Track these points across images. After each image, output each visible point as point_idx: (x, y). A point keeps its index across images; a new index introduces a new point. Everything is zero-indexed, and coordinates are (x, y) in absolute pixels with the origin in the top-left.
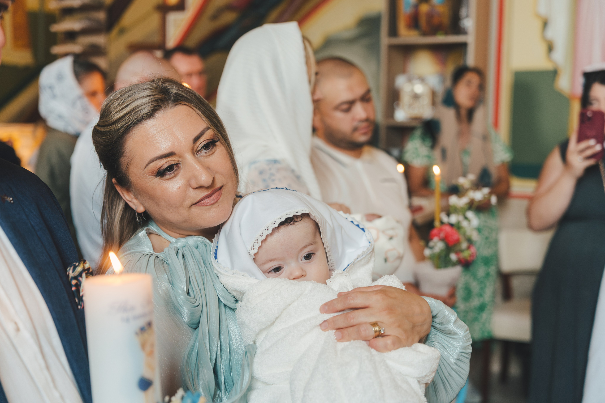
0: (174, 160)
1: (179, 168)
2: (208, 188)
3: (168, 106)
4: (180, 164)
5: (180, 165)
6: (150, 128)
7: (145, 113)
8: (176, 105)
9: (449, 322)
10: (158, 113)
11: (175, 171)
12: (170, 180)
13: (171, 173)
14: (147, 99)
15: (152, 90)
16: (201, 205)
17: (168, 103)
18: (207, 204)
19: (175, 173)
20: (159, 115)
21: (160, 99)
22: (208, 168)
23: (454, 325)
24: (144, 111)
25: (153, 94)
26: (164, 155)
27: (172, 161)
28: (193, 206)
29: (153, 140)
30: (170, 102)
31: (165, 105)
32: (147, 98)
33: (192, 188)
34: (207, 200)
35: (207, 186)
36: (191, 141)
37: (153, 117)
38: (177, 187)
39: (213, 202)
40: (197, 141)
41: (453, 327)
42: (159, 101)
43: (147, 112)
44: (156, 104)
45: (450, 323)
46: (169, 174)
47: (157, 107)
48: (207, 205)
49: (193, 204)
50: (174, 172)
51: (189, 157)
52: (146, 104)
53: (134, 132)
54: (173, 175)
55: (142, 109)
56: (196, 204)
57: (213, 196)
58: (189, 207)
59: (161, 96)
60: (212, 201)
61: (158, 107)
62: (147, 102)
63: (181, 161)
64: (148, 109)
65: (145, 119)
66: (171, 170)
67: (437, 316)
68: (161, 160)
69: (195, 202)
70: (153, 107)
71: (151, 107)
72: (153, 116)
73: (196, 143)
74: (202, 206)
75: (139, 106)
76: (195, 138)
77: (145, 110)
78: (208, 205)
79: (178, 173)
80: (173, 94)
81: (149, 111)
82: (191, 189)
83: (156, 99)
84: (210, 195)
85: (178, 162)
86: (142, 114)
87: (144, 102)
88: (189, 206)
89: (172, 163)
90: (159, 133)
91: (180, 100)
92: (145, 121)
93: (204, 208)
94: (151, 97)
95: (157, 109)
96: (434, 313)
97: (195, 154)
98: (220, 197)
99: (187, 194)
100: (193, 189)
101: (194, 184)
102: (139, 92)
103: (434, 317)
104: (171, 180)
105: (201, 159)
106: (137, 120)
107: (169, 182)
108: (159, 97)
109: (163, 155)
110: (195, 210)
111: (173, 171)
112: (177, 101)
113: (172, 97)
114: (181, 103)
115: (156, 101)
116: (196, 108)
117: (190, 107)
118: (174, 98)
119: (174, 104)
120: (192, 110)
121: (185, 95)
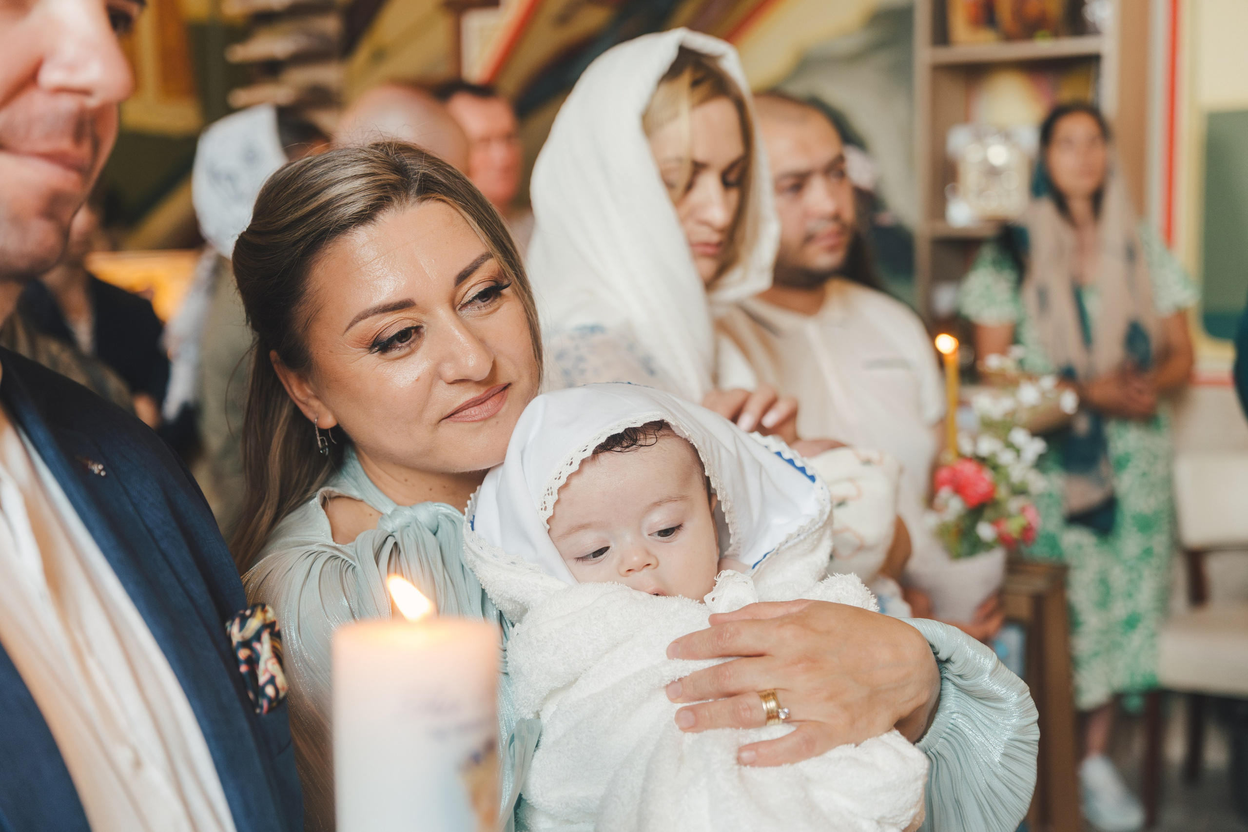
0: (410, 319)
1: (420, 337)
2: (479, 383)
3: (407, 200)
4: (422, 327)
5: (422, 330)
6: (364, 246)
7: (356, 211)
8: (423, 200)
9: (979, 672)
10: (385, 213)
11: (412, 342)
12: (398, 361)
13: (404, 344)
14: (363, 181)
15: (374, 164)
16: (459, 419)
17: (407, 195)
18: (474, 419)
19: (413, 346)
20: (387, 218)
21: (389, 184)
22: (481, 342)
25: (376, 171)
26: (391, 304)
27: (408, 321)
28: (444, 421)
30: (412, 192)
31: (400, 197)
32: (363, 179)
33: (444, 381)
34: (473, 411)
35: (477, 380)
36: (452, 281)
37: (372, 222)
38: (413, 377)
39: (485, 415)
40: (463, 282)
42: (386, 188)
43: (359, 210)
44: (382, 195)
45: (983, 676)
46: (399, 347)
47: (383, 199)
48: (473, 421)
49: (443, 416)
50: (410, 344)
51: (443, 314)
52: (360, 191)
53: (328, 251)
54: (407, 350)
55: (351, 203)
56: (449, 416)
57: (488, 402)
58: (435, 425)
59: (393, 177)
60: (485, 412)
61: (387, 200)
62: (363, 187)
63: (425, 321)
66: (403, 340)
67: (951, 660)
68: (382, 315)
69: (449, 411)
70: (374, 200)
71: (370, 199)
72: (373, 220)
73: (461, 286)
74: (463, 421)
75: (345, 195)
76: (460, 274)
77: (356, 205)
78: (475, 421)
79: (417, 348)
80: (418, 177)
81: (365, 207)
82: (442, 384)
83: (383, 182)
84: (482, 399)
85: (418, 324)
86: (349, 212)
87: (356, 186)
88: (434, 422)
89: (408, 324)
90: (383, 257)
91: (432, 190)
93: (467, 426)
94: (372, 178)
95: (383, 205)
96: (943, 655)
97: (457, 309)
98: (503, 404)
99: (431, 395)
100: (447, 386)
101: (450, 372)
102: (346, 164)
103: (945, 663)
104: (401, 361)
105: (469, 320)
106: (337, 225)
107: (397, 364)
108: (388, 179)
109: (388, 305)
110: (449, 430)
111: (407, 342)
112: (426, 193)
113: (415, 181)
114: (433, 195)
115: (382, 187)
116: (465, 211)
117: (453, 207)
118: (419, 184)
119: (420, 197)
120: (456, 214)
121: (444, 181)
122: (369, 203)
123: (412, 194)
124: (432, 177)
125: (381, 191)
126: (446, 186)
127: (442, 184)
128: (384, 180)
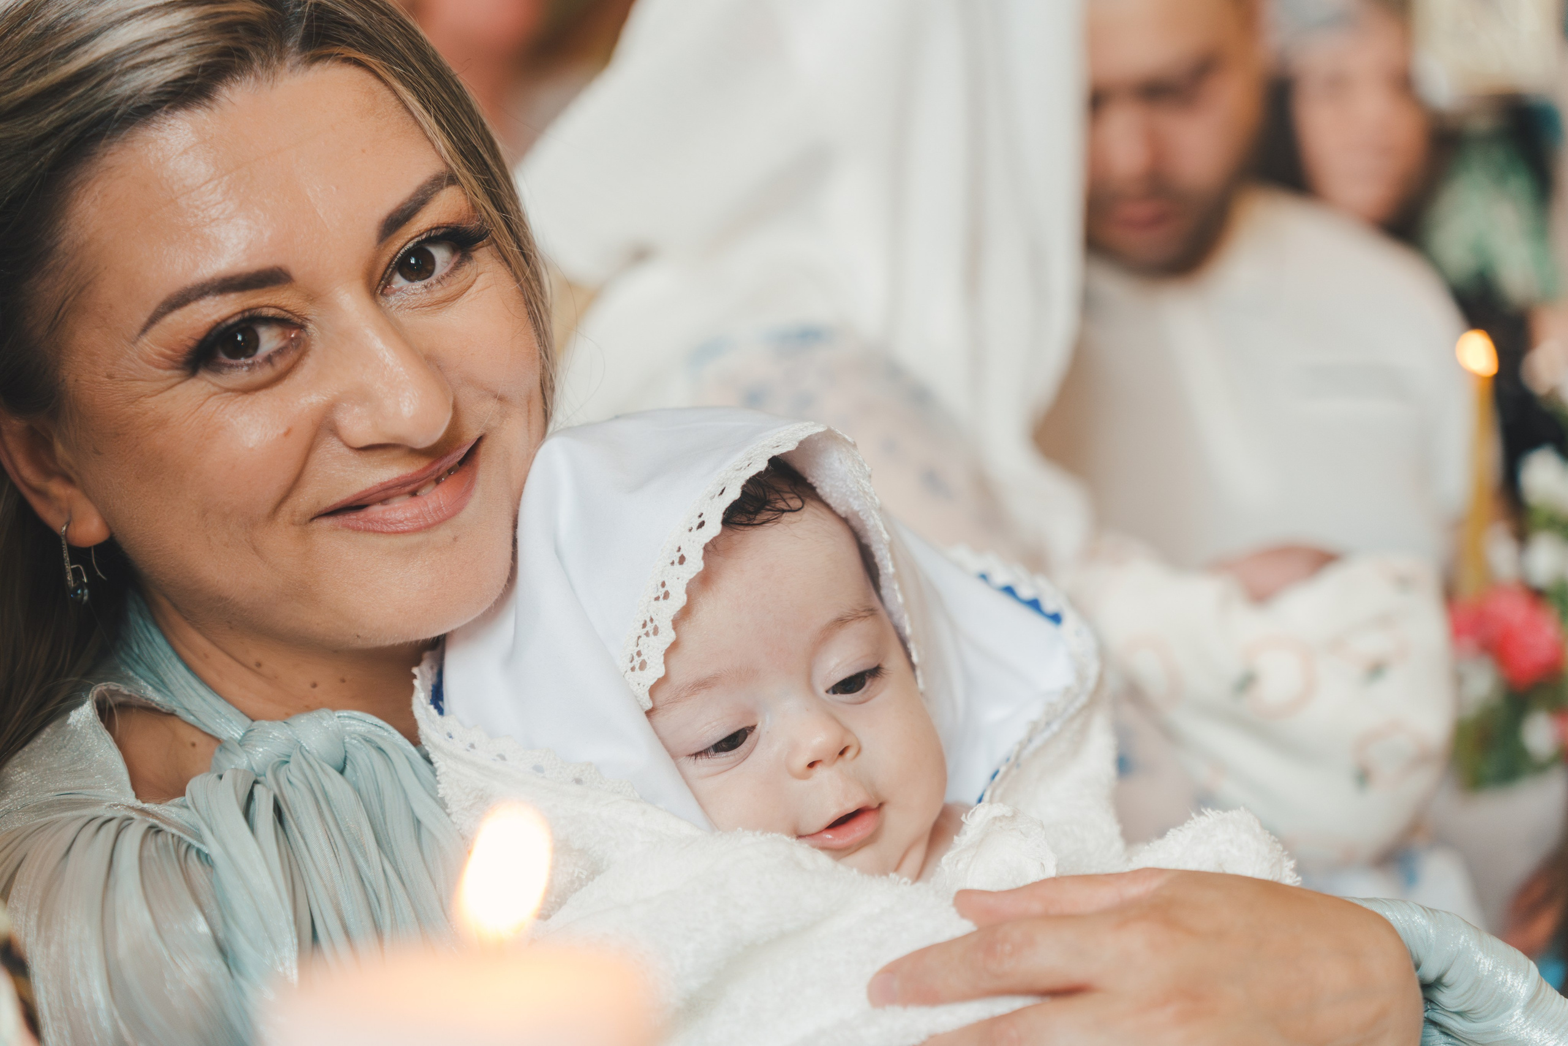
3: (280, 58)
6: (185, 152)
8: (315, 60)
9: (1504, 1004)
10: (235, 86)
12: (246, 396)
16: (360, 522)
18: (402, 527)
20: (237, 95)
21: (244, 24)
22: (429, 361)
23: (1527, 1019)
24: (167, 69)
26: (238, 276)
28: (325, 518)
29: (197, 207)
30: (293, 43)
31: (268, 52)
33: (342, 441)
36: (371, 225)
39: (427, 519)
41: (1522, 1029)
42: (237, 31)
44: (228, 44)
45: (1510, 1012)
47: (231, 56)
48: (397, 532)
51: (351, 303)
53: (108, 161)
59: (252, 8)
61: (239, 57)
63: (311, 316)
64: (189, 62)
65: (168, 105)
67: (1445, 980)
70: (209, 55)
71: (206, 52)
72: (207, 98)
73: (396, 234)
74: (374, 531)
78: (404, 532)
80: (306, 10)
83: (232, 17)
84: (421, 483)
90: (226, 178)
91: (335, 39)
92: (167, 112)
95: (231, 68)
96: (1431, 971)
97: (377, 289)
99: (310, 467)
100: (349, 451)
101: (361, 429)
103: (1429, 988)
104: (259, 394)
105: (402, 315)
108: (242, 13)
109: (233, 279)
112: (322, 44)
113: (299, 20)
114: (337, 50)
115: (227, 28)
116: (404, 85)
117: (379, 77)
118: (307, 26)
119: (308, 54)
120: (384, 92)
121: (359, 22)
122: (202, 62)
123: (292, 48)
124: (335, 13)
125: (228, 36)
126: (364, 33)
127: (357, 27)
128: (234, 13)
